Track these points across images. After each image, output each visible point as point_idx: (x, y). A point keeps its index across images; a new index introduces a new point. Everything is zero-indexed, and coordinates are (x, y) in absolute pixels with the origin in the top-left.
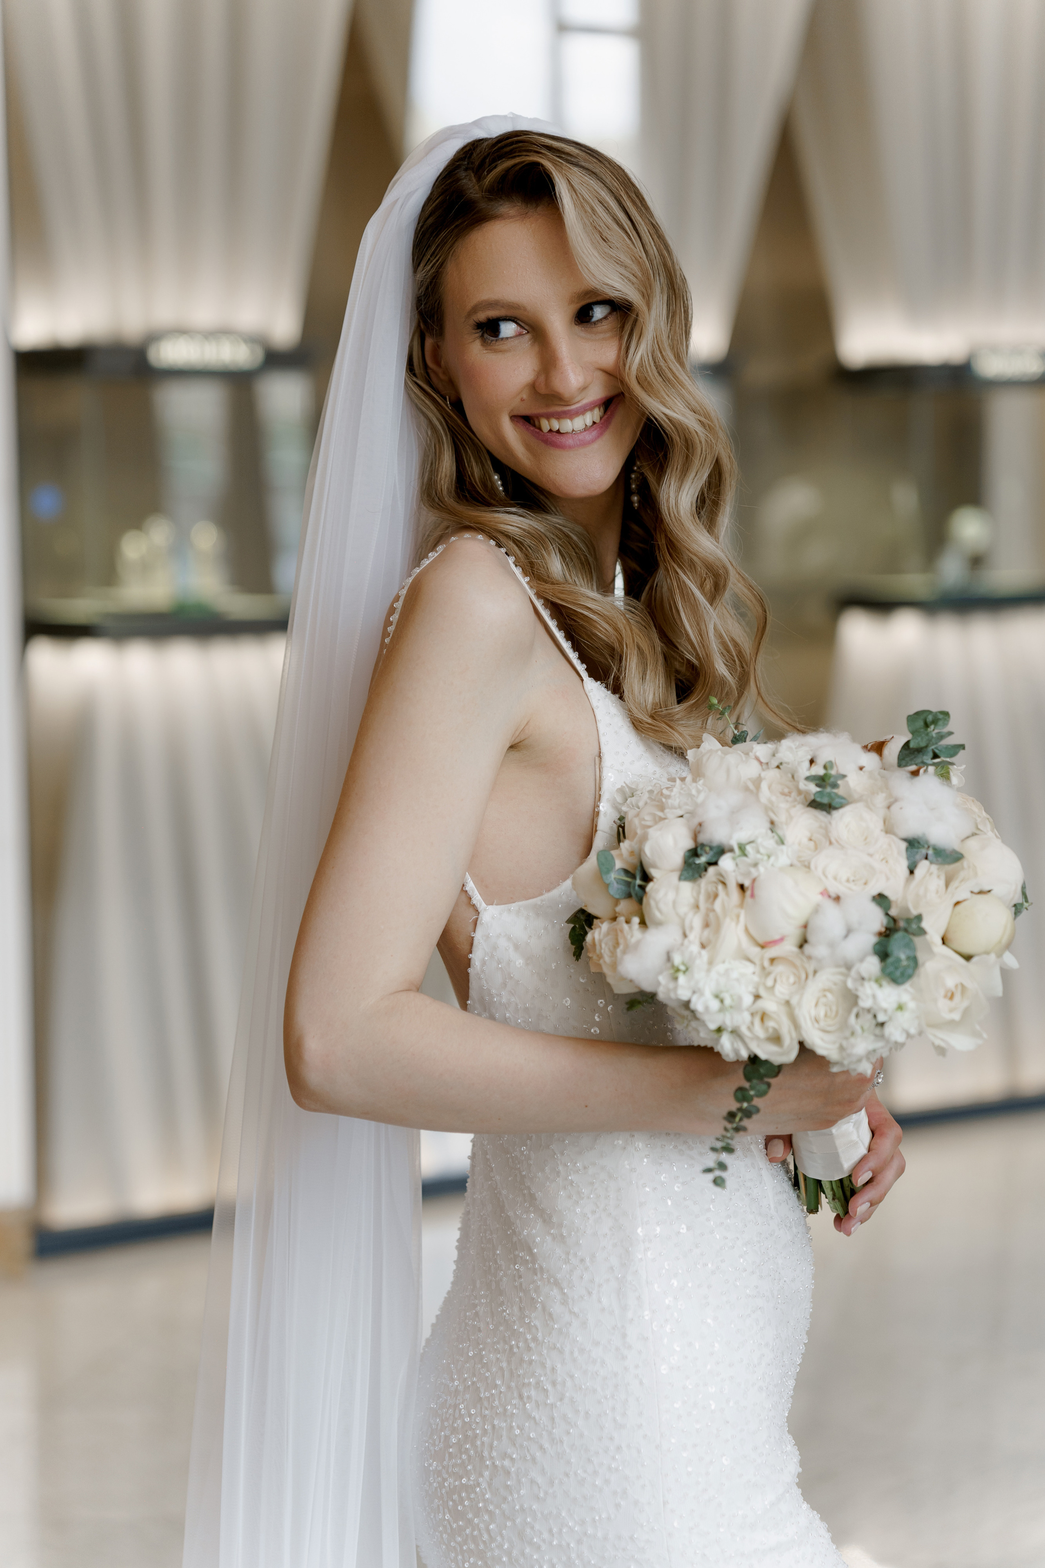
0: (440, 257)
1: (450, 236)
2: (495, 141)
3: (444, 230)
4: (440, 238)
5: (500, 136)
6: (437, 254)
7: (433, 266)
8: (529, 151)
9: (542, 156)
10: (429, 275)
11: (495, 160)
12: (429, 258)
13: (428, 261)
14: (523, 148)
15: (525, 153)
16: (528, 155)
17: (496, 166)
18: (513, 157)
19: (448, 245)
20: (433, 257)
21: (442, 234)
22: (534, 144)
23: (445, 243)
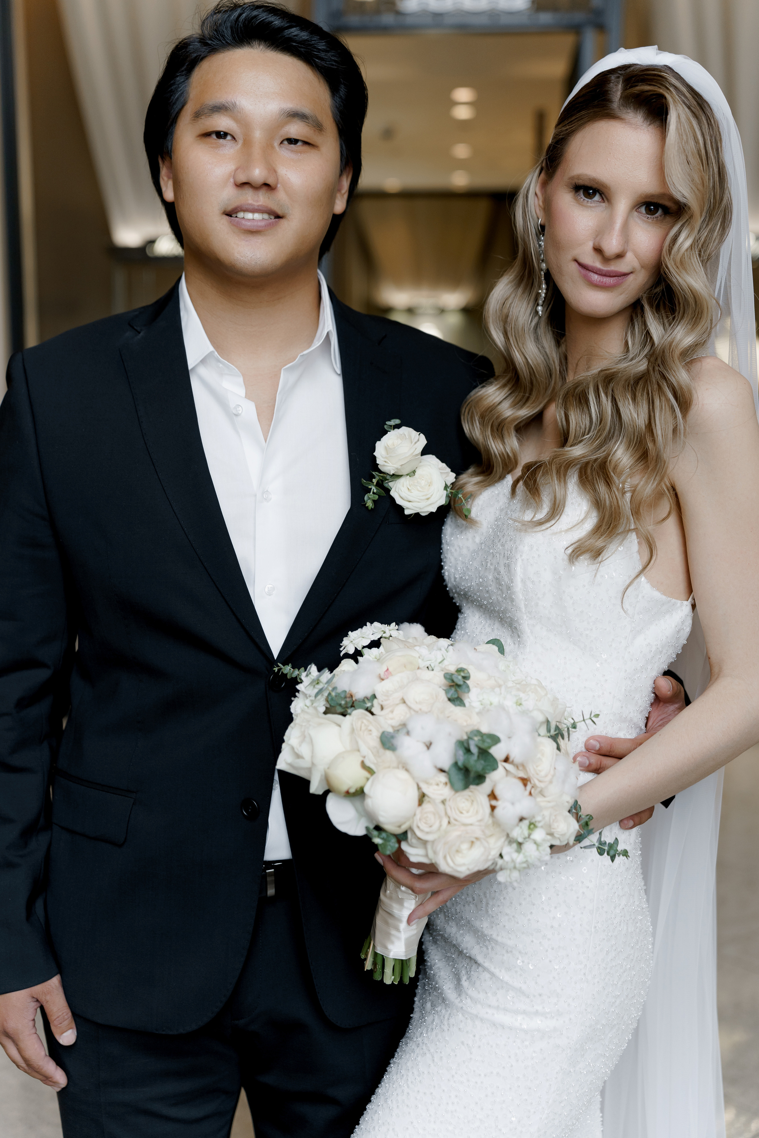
0: (573, 126)
1: (587, 116)
2: (645, 68)
3: (585, 110)
4: (580, 114)
5: (648, 66)
6: (573, 124)
7: (567, 130)
8: (662, 84)
9: (668, 91)
10: (562, 134)
11: (638, 81)
12: (568, 124)
13: (566, 125)
14: (660, 82)
15: (659, 86)
16: (660, 87)
17: (637, 86)
18: (650, 85)
19: (582, 121)
20: (570, 124)
21: (583, 113)
22: (668, 82)
23: (582, 119)
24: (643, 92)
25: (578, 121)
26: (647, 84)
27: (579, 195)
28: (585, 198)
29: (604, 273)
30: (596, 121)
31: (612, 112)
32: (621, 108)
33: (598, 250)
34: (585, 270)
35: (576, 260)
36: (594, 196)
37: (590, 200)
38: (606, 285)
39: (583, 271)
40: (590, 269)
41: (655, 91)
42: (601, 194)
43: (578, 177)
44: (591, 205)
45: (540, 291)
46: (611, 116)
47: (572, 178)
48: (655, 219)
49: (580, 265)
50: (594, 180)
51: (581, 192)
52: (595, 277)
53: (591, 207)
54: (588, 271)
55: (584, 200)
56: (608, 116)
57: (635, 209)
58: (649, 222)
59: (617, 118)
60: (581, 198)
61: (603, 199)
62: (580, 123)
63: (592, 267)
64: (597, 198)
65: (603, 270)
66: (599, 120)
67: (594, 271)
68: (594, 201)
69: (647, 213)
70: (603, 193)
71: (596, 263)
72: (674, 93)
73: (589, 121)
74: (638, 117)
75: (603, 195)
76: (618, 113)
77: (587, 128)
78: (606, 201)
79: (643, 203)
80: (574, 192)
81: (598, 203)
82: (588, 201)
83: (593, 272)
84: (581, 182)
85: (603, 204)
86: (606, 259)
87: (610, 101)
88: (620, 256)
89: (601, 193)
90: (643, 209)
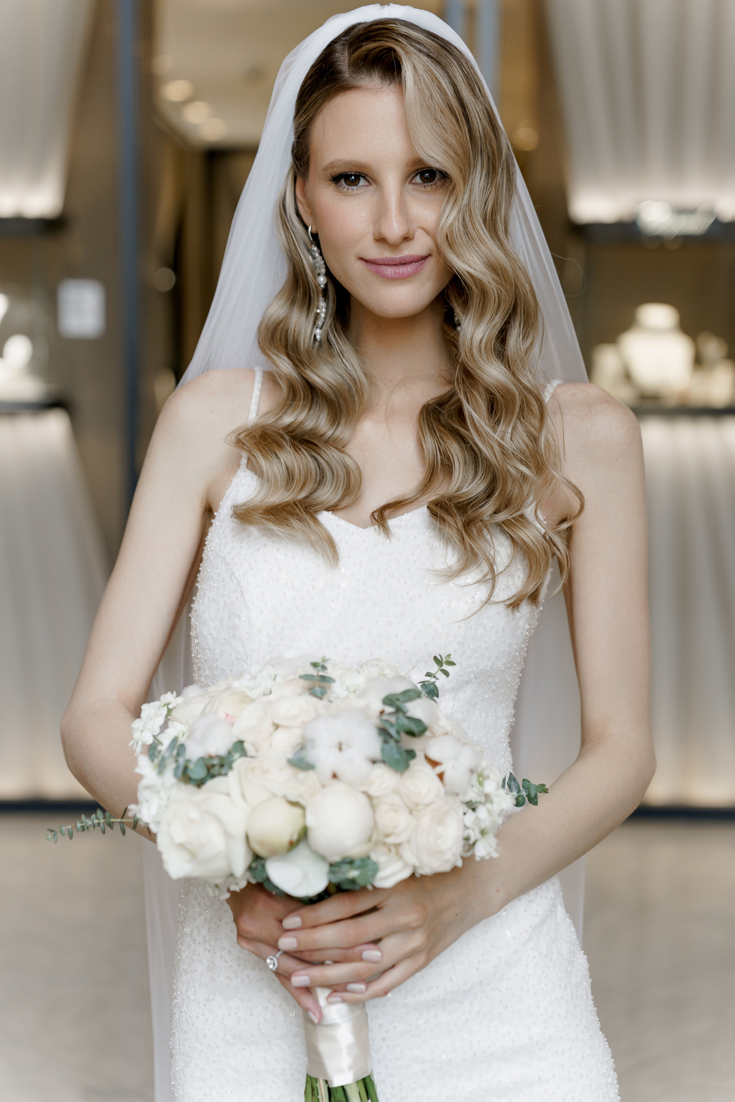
0: (310, 113)
1: (320, 97)
2: (369, 25)
3: (316, 91)
4: (312, 98)
5: (373, 21)
6: (309, 111)
7: (305, 119)
8: (389, 37)
9: (398, 43)
10: (301, 126)
11: (362, 41)
12: (303, 113)
13: (302, 114)
14: (385, 35)
15: (385, 39)
16: (387, 41)
17: (362, 46)
18: (375, 41)
19: (317, 105)
20: (306, 112)
21: (315, 95)
22: (394, 32)
23: (316, 102)
24: (370, 51)
25: (313, 106)
26: (373, 41)
27: (340, 185)
28: (348, 187)
29: (398, 261)
30: (331, 99)
31: (345, 84)
32: (353, 76)
33: (381, 240)
34: (375, 266)
35: (362, 259)
36: (359, 182)
37: (355, 188)
38: (404, 275)
39: (374, 267)
40: (380, 262)
41: (383, 46)
42: (364, 177)
43: (332, 165)
44: (359, 192)
45: (318, 311)
46: (346, 87)
47: (326, 168)
48: (434, 186)
49: (367, 261)
50: (349, 163)
51: (343, 181)
52: (389, 271)
53: (358, 194)
54: (378, 266)
55: (348, 189)
56: (342, 89)
57: (408, 182)
58: (428, 191)
59: (352, 88)
60: (344, 187)
61: (369, 182)
62: (315, 107)
63: (381, 259)
64: (362, 182)
65: (395, 259)
66: (334, 96)
67: (386, 263)
68: (360, 187)
69: (424, 182)
70: (366, 175)
71: (387, 255)
72: (405, 43)
73: (324, 102)
74: (375, 80)
75: (367, 178)
76: (352, 82)
77: (324, 110)
78: (373, 183)
79: (414, 172)
80: (334, 185)
81: (365, 187)
82: (353, 189)
83: (385, 265)
84: (337, 171)
85: (371, 188)
86: (394, 246)
87: (339, 72)
88: (407, 239)
89: (364, 175)
90: (418, 179)
